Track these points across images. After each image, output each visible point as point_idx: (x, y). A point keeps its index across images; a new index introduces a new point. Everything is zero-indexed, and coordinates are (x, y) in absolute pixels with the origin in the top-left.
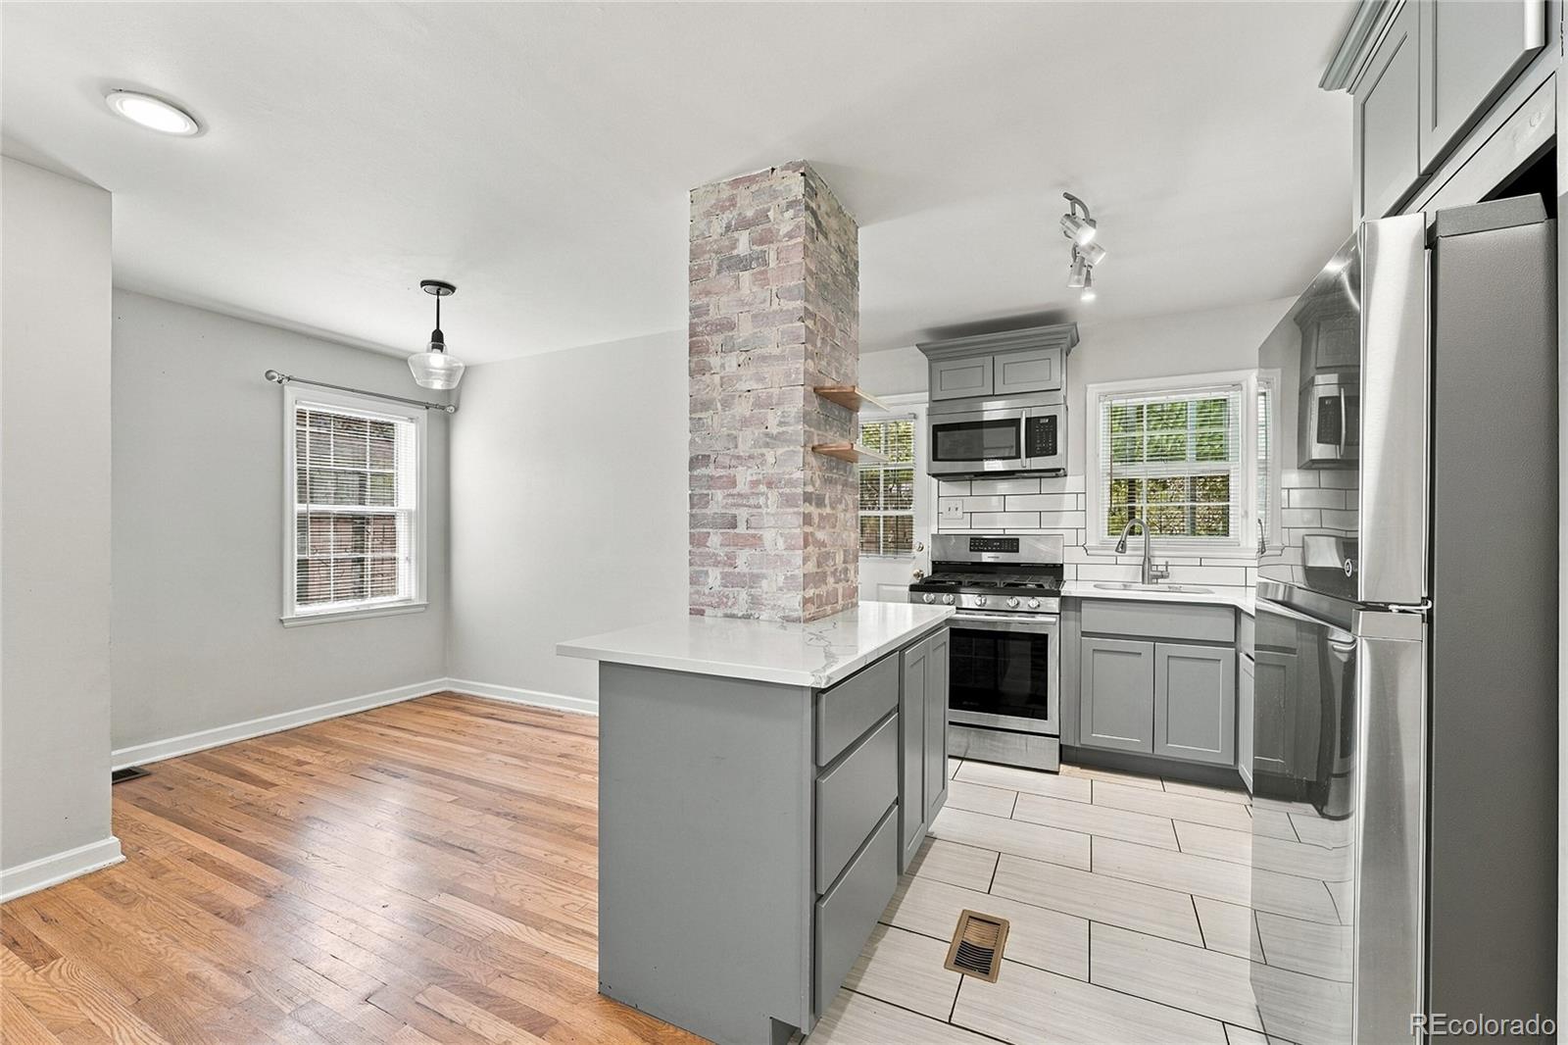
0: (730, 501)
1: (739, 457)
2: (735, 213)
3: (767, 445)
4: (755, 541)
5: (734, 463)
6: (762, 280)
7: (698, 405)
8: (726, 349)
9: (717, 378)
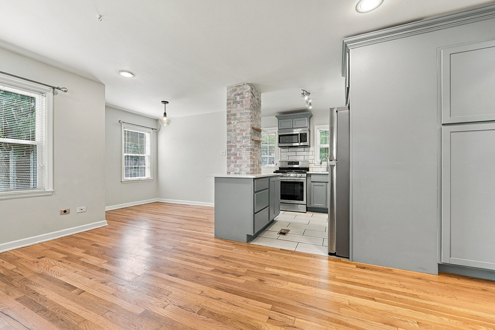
0: (236, 150)
1: (237, 141)
2: (237, 92)
3: (243, 139)
4: (241, 158)
5: (236, 142)
6: (242, 106)
7: (229, 131)
8: (234, 120)
9: (233, 125)
